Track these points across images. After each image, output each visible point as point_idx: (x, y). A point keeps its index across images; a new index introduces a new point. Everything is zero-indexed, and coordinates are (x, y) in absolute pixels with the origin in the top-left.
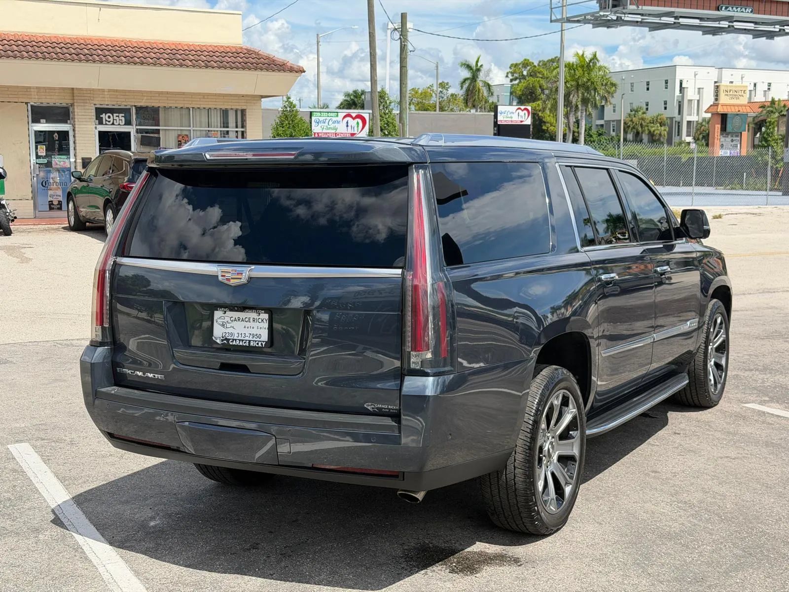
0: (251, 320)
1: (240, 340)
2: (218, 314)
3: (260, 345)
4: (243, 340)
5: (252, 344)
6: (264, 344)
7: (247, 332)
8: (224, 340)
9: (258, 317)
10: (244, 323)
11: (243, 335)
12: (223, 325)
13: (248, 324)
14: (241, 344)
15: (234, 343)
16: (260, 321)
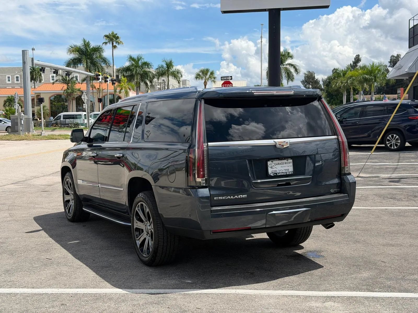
0: (284, 163)
1: (282, 173)
2: (269, 163)
3: (291, 173)
4: (283, 173)
5: (287, 173)
6: (292, 172)
7: (283, 169)
8: (275, 174)
9: (287, 162)
10: (281, 165)
11: (281, 171)
12: (271, 168)
13: (283, 165)
14: (282, 174)
15: (279, 174)
16: (288, 163)
